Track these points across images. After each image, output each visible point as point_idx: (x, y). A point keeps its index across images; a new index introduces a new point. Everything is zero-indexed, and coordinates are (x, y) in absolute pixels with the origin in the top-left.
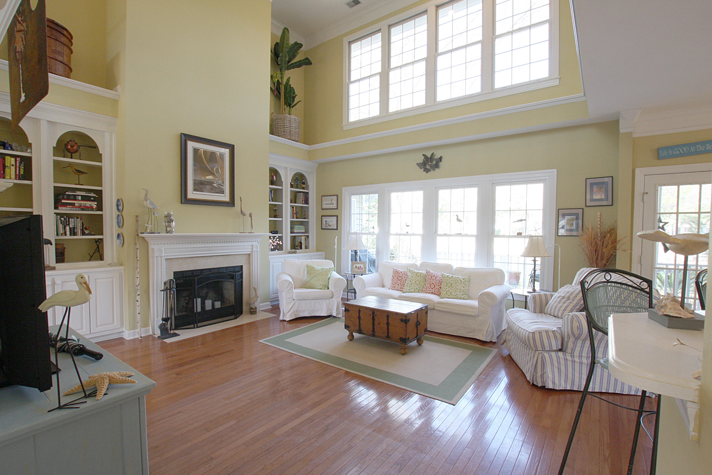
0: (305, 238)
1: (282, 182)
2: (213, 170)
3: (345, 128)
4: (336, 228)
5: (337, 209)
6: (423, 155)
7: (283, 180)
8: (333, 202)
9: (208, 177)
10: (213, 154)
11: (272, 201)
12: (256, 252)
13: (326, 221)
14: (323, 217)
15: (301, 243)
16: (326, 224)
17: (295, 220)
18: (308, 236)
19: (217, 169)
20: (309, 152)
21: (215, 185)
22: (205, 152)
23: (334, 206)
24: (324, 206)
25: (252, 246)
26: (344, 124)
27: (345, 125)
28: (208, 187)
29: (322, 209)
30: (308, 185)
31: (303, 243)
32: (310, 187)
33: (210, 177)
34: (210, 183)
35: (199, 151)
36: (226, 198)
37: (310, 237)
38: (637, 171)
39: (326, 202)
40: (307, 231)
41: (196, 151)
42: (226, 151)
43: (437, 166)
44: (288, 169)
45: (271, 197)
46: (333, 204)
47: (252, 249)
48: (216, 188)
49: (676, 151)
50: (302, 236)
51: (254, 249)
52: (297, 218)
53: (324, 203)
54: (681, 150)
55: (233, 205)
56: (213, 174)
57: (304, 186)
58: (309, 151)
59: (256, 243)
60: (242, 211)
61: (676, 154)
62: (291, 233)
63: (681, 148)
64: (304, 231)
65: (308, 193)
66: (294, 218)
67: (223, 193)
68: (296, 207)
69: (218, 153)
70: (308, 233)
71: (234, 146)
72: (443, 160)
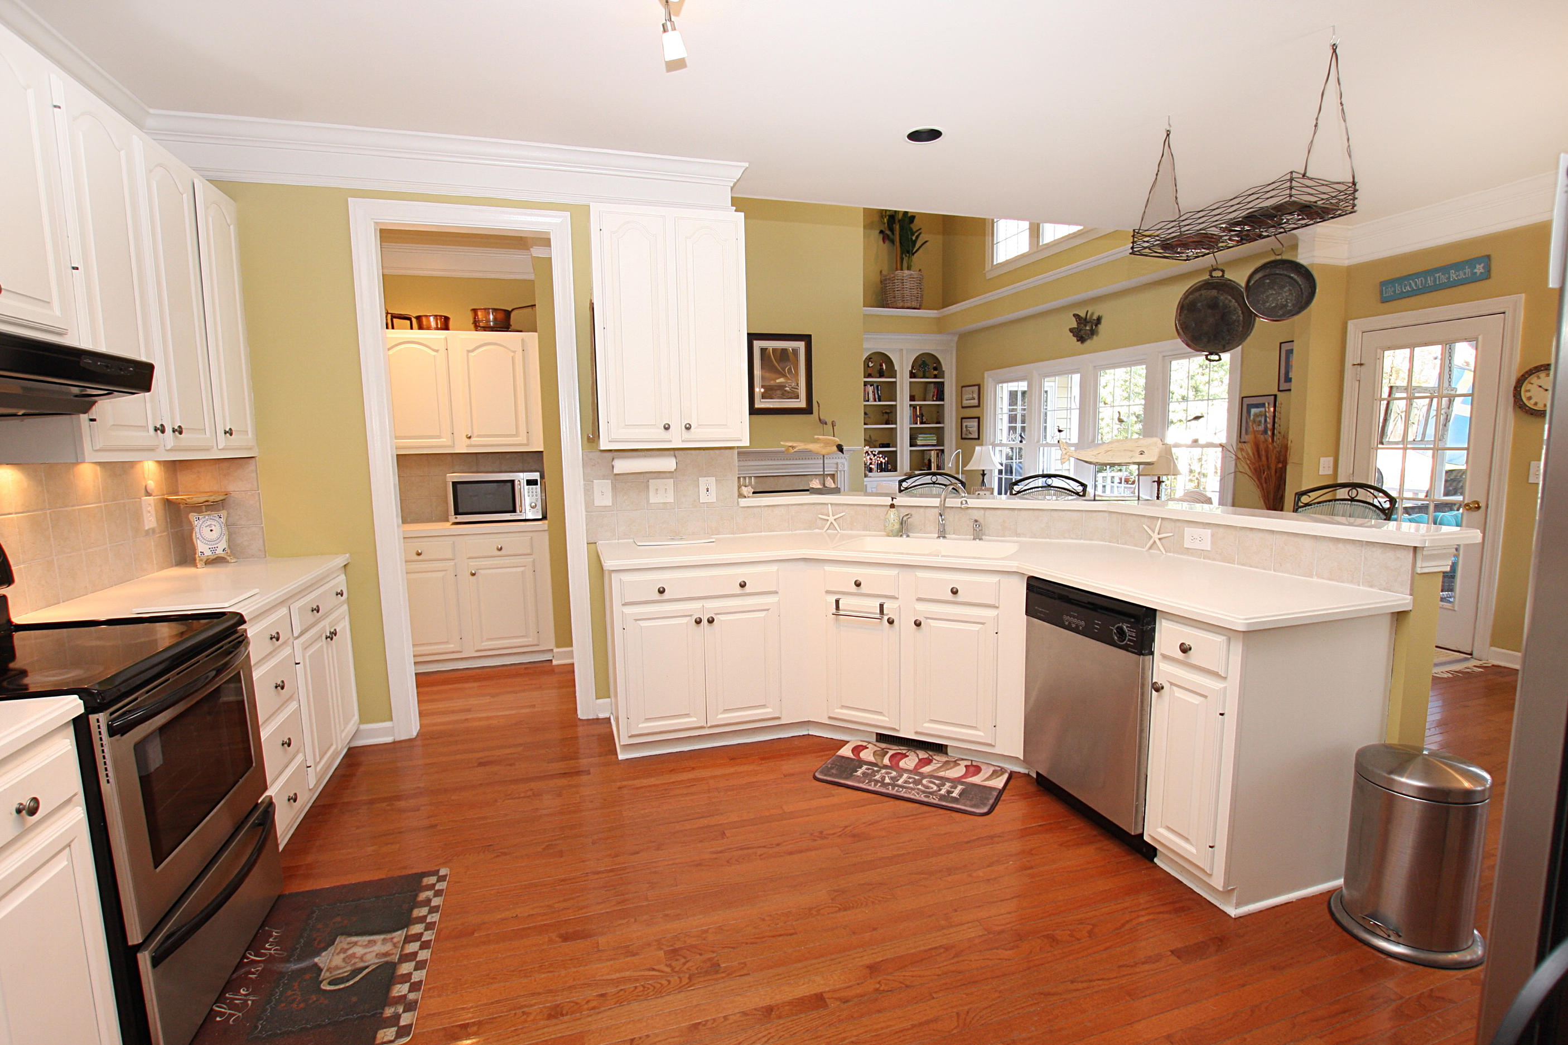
0: (938, 454)
1: (896, 371)
2: (784, 370)
3: (989, 276)
4: (977, 437)
5: (979, 406)
6: (1074, 315)
7: (896, 369)
8: (974, 395)
9: (778, 381)
10: (784, 351)
11: (880, 401)
12: (843, 472)
13: (966, 427)
14: (963, 420)
15: (930, 461)
16: (967, 430)
17: (919, 425)
18: (942, 451)
19: (790, 369)
20: (939, 320)
21: (787, 389)
22: (774, 350)
23: (975, 402)
24: (966, 403)
25: (837, 464)
26: (986, 270)
27: (988, 271)
28: (779, 392)
29: (963, 407)
30: (944, 371)
31: (932, 461)
32: (946, 375)
33: (781, 380)
34: (781, 387)
35: (768, 351)
36: (802, 404)
37: (945, 450)
38: (1351, 325)
39: (967, 396)
40: (940, 442)
41: (763, 351)
42: (801, 345)
43: (1093, 333)
44: (905, 352)
45: (876, 396)
46: (974, 399)
47: (837, 468)
48: (789, 392)
49: (1406, 285)
50: (932, 450)
51: (840, 468)
52: (922, 423)
53: (965, 397)
54: (1413, 285)
55: (811, 413)
56: (784, 376)
57: (936, 372)
58: (939, 318)
59: (843, 461)
60: (820, 420)
61: (1407, 292)
62: (911, 446)
63: (1413, 280)
64: (935, 442)
65: (942, 383)
66: (917, 424)
67: (798, 398)
68: (921, 406)
69: (790, 349)
70: (943, 445)
71: (810, 336)
72: (1103, 321)
